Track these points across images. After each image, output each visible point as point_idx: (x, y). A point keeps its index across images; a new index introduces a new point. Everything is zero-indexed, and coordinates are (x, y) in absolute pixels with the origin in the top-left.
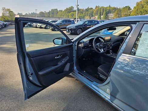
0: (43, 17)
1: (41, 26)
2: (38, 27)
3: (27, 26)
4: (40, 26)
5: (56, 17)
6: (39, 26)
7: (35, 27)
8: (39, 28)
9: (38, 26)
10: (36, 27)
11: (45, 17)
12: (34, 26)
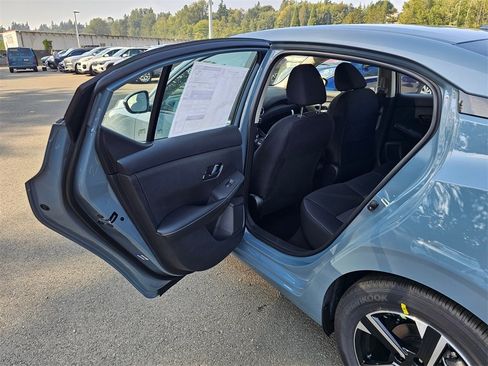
0: (102, 36)
1: (94, 68)
2: (84, 70)
3: (44, 69)
4: (88, 69)
5: (148, 36)
6: (85, 67)
7: (72, 72)
8: (85, 73)
9: (80, 68)
10: (76, 72)
11: (107, 36)
12: (69, 68)
